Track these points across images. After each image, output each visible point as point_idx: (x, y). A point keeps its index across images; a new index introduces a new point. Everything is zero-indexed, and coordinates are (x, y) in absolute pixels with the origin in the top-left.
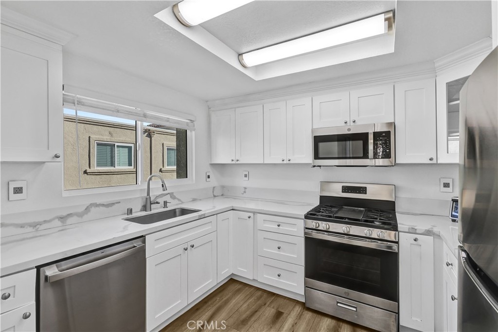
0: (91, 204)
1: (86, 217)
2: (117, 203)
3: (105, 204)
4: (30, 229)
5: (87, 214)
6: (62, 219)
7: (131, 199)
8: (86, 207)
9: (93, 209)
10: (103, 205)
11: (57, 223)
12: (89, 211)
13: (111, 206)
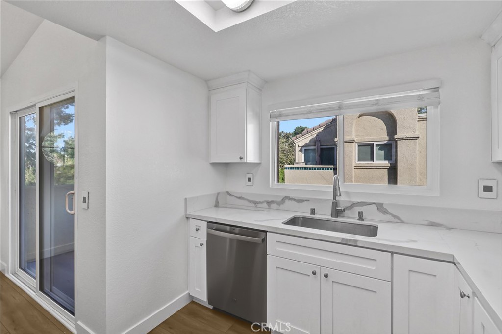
0: (286, 197)
1: (282, 206)
2: (306, 200)
3: (297, 199)
4: (253, 205)
5: (283, 204)
6: (269, 203)
7: (320, 199)
8: (282, 198)
9: (287, 201)
10: (294, 200)
11: (265, 205)
12: (285, 202)
13: (301, 202)
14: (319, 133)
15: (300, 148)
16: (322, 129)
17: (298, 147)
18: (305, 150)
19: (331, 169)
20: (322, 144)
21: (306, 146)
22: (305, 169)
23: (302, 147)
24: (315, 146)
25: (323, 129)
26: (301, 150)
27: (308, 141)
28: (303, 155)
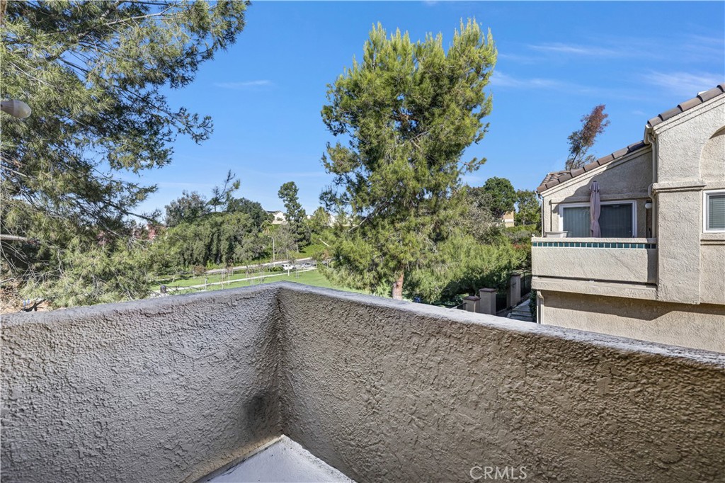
14: (596, 176)
15: (554, 206)
16: (603, 168)
17: (550, 203)
18: (564, 209)
19: (640, 245)
20: (604, 196)
21: (567, 201)
22: (567, 244)
23: (559, 203)
24: (589, 201)
25: (605, 169)
26: (556, 211)
27: (572, 193)
28: (561, 220)
